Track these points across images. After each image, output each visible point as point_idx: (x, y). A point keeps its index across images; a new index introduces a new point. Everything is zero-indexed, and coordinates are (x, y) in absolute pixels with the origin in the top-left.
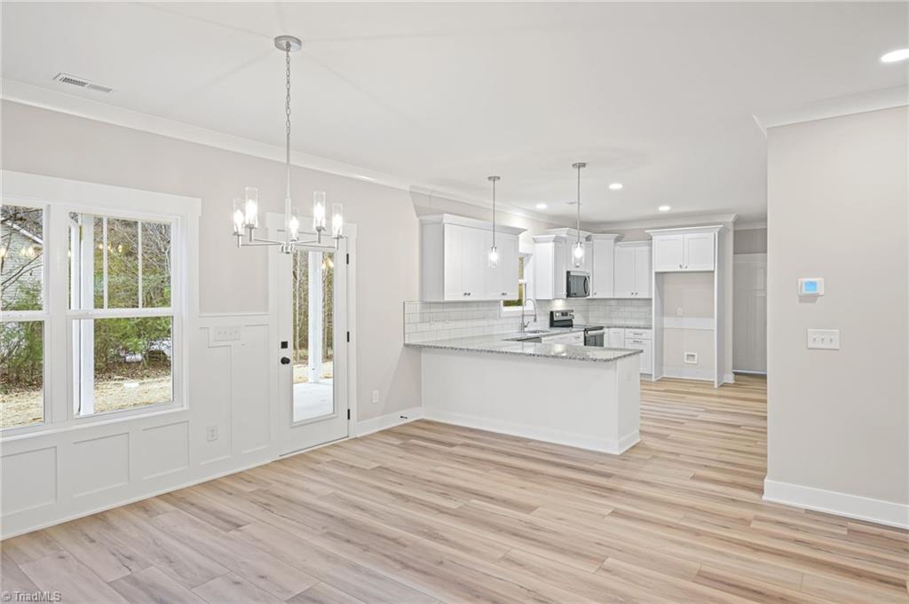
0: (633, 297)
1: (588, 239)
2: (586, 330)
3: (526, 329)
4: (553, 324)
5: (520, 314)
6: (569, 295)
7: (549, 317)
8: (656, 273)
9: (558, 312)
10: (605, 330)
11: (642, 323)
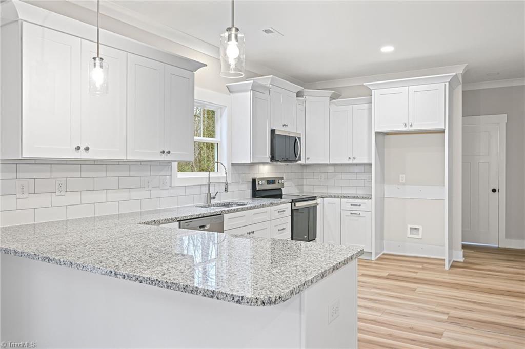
0: (351, 162)
1: (299, 94)
2: (293, 202)
3: (213, 202)
4: (256, 193)
5: (206, 182)
6: (273, 158)
7: (250, 185)
8: (376, 133)
9: (262, 179)
10: (319, 201)
11: (360, 192)
